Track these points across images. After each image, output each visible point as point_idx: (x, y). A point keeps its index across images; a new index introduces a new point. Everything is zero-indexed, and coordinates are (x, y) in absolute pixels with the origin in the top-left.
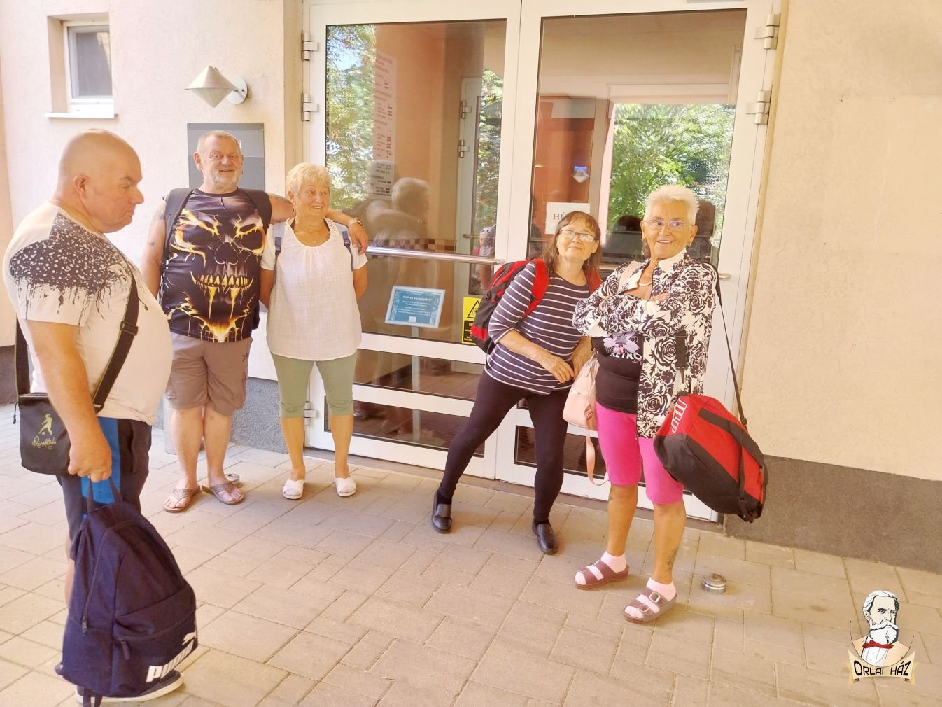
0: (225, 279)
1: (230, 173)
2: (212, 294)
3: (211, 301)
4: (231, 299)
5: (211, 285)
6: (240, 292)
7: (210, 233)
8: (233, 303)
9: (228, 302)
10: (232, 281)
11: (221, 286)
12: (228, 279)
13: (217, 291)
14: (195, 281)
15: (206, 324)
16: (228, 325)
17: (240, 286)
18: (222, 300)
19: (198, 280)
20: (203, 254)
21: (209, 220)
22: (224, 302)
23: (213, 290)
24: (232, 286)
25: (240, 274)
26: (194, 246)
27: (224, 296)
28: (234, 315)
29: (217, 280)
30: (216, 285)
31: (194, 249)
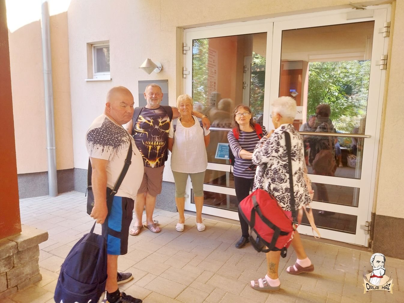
0: (155, 143)
1: (156, 101)
2: (150, 149)
3: (149, 151)
4: (157, 151)
5: (149, 145)
6: (160, 148)
7: (150, 124)
8: (158, 152)
9: (156, 152)
10: (157, 143)
11: (153, 145)
12: (156, 143)
13: (152, 147)
14: (144, 143)
15: (147, 160)
16: (156, 161)
17: (161, 145)
18: (154, 151)
19: (145, 143)
20: (147, 133)
21: (149, 119)
22: (154, 152)
23: (150, 147)
24: (158, 145)
25: (161, 140)
26: (144, 130)
27: (155, 149)
28: (158, 157)
29: (152, 143)
30: (151, 145)
31: (143, 131)
